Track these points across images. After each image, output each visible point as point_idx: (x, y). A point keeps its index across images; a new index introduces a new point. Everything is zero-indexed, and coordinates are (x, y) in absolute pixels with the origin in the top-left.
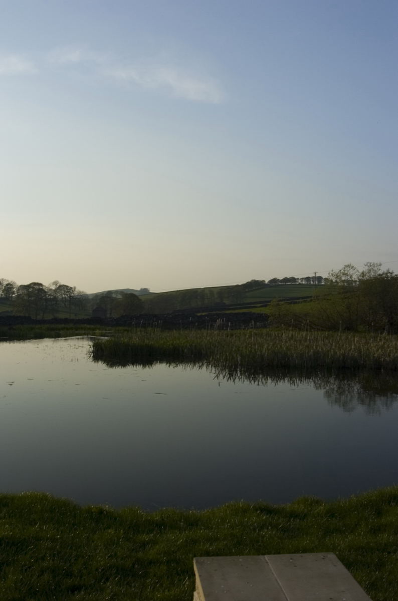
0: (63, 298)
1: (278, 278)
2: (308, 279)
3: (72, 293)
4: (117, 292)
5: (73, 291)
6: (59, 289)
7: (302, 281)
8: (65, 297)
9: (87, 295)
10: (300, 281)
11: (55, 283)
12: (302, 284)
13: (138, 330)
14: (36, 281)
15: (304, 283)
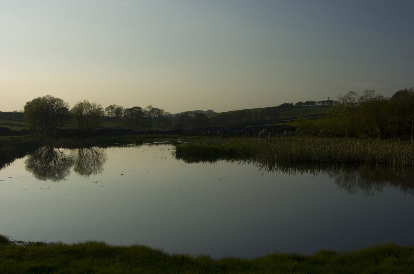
0: (155, 117)
1: (302, 102)
2: (323, 102)
3: (161, 114)
4: (191, 112)
5: (162, 112)
6: (152, 111)
7: (319, 104)
8: (156, 116)
9: (171, 115)
10: (317, 104)
11: (150, 107)
12: (319, 106)
13: (206, 137)
14: (137, 106)
15: (320, 105)
